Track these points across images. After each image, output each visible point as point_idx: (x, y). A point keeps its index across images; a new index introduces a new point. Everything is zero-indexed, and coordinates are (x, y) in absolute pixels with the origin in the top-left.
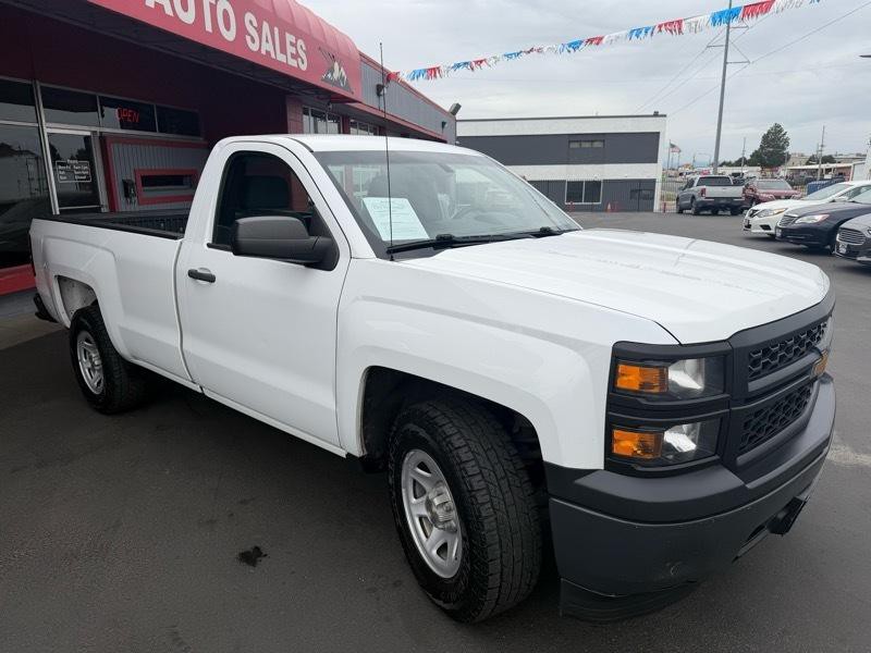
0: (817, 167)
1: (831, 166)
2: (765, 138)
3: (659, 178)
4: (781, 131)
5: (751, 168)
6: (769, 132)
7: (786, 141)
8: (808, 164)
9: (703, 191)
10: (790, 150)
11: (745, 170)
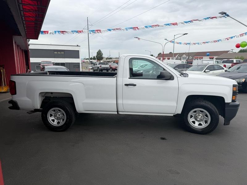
0: (109, 60)
1: (112, 60)
2: (97, 53)
3: (80, 62)
4: (101, 51)
5: (94, 60)
6: (98, 52)
7: (102, 54)
8: (106, 59)
9: (101, 66)
10: (103, 56)
11: (93, 61)
